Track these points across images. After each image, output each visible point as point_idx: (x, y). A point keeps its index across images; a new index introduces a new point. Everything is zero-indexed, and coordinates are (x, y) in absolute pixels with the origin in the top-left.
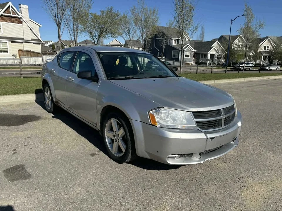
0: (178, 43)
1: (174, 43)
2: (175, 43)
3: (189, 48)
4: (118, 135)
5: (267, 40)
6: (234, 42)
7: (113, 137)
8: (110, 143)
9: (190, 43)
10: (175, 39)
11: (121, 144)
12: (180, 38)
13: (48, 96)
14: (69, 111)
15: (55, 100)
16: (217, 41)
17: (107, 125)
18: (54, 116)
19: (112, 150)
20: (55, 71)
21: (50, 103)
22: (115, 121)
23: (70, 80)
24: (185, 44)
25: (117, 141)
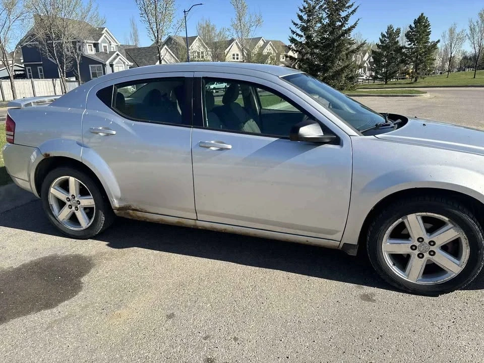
0: (97, 50)
1: (89, 51)
2: (92, 51)
3: (120, 59)
4: (430, 243)
5: (234, 44)
6: (190, 48)
7: (409, 251)
8: (394, 265)
9: (120, 51)
10: (89, 43)
11: (443, 260)
12: (99, 41)
13: (70, 197)
14: (197, 221)
15: (119, 203)
16: (166, 46)
17: (391, 228)
18: (107, 243)
19: (408, 276)
20: (114, 132)
21: (81, 216)
22: (419, 218)
23: (213, 148)
24: (112, 53)
25: (427, 255)
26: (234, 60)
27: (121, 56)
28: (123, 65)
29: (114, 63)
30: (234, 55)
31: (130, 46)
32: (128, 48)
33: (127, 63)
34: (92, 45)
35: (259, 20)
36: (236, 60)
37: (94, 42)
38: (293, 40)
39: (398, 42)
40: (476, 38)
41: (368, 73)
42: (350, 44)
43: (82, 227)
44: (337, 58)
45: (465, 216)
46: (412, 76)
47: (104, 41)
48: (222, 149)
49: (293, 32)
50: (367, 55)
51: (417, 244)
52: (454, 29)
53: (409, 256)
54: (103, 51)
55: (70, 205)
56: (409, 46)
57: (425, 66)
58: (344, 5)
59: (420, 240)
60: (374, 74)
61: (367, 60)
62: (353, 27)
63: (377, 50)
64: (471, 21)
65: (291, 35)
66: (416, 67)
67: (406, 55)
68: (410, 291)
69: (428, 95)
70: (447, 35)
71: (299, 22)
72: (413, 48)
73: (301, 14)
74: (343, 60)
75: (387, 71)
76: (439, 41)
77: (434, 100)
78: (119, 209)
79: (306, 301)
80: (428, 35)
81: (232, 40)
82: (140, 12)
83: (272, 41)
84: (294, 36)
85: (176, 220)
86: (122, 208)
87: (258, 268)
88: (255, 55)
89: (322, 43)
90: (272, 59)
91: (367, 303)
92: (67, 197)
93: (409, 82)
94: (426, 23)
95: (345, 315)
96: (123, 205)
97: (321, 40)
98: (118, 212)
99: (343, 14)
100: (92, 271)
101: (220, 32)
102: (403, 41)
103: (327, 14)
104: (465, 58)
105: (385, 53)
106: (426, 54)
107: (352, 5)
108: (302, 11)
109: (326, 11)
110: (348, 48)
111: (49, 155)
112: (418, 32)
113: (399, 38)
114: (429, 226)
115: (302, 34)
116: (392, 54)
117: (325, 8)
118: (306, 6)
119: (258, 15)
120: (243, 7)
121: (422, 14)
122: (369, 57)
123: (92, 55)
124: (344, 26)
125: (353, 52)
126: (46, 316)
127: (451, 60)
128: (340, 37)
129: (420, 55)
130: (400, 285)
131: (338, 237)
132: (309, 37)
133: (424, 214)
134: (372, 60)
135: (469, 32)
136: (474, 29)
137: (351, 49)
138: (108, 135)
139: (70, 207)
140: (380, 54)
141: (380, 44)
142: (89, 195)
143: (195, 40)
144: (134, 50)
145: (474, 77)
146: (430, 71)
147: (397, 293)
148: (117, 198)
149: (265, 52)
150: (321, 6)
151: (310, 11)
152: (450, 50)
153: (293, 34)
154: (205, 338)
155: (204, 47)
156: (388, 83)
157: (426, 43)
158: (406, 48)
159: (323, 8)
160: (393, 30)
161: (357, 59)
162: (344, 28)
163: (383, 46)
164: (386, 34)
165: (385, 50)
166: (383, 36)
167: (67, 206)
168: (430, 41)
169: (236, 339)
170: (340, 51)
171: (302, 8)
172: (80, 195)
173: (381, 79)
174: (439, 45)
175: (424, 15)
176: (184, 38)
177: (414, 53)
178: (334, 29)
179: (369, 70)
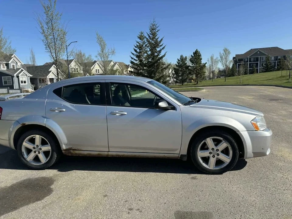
0: (8, 68)
1: (2, 68)
2: (4, 68)
3: (24, 73)
4: (216, 150)
5: (96, 64)
6: (70, 66)
7: (209, 155)
8: (203, 162)
9: (23, 68)
10: (3, 63)
11: (222, 157)
12: (10, 62)
13: (35, 147)
14: (109, 152)
15: (66, 147)
16: (54, 65)
17: (200, 145)
18: (57, 170)
19: (209, 167)
20: (64, 110)
21: (42, 157)
22: (211, 139)
23: (117, 115)
24: (18, 69)
25: (216, 156)
26: (96, 73)
27: (25, 71)
28: (26, 76)
29: (20, 75)
30: (96, 70)
31: (30, 65)
32: (28, 66)
33: (28, 75)
34: (5, 64)
35: (114, 52)
36: (98, 73)
37: (6, 62)
38: (132, 62)
39: (186, 63)
40: (224, 61)
41: (172, 80)
42: (163, 64)
43: (42, 163)
44: (157, 72)
45: (229, 137)
46: (195, 81)
47: (12, 62)
48: (122, 115)
49: (132, 58)
50: (171, 70)
51: (212, 151)
52: (213, 57)
53: (209, 157)
54: (12, 68)
55: (35, 151)
56: (192, 66)
57: (201, 75)
58: (158, 45)
59: (213, 149)
60: (175, 80)
61: (171, 72)
62: (164, 56)
63: (176, 68)
64: (220, 53)
65: (131, 59)
66: (197, 76)
67: (191, 70)
68: (211, 173)
69: (204, 90)
70: (210, 60)
71: (135, 53)
72: (194, 67)
73: (136, 49)
74: (160, 73)
75: (182, 78)
76: (206, 63)
77: (207, 93)
78: (65, 150)
79: (167, 182)
80: (201, 60)
81: (95, 62)
82: (45, 47)
83: (118, 62)
84: (133, 60)
85: (97, 153)
86: (67, 149)
87: (141, 173)
88: (109, 70)
89: (148, 64)
90: (119, 72)
91: (194, 180)
92: (34, 146)
93: (194, 84)
94: (199, 54)
95: (186, 185)
96: (68, 147)
97: (148, 62)
98: (65, 152)
99: (158, 49)
100: (55, 183)
101: (88, 57)
102: (189, 63)
103: (150, 49)
104: (220, 71)
105: (180, 69)
106: (201, 70)
107: (162, 45)
108: (136, 47)
109: (149, 47)
110: (162, 67)
111: (25, 124)
112: (196, 58)
113: (186, 62)
114: (216, 143)
115: (137, 59)
116: (184, 69)
117: (148, 46)
118: (138, 45)
119: (113, 49)
120: (105, 45)
121: (197, 50)
122: (172, 71)
123: (4, 70)
124: (159, 56)
125: (165, 68)
126: (39, 204)
127: (213, 72)
128: (157, 61)
129: (198, 70)
130: (206, 171)
131: (178, 152)
132: (141, 61)
133: (213, 137)
134: (174, 72)
135: (219, 58)
136: (222, 57)
137: (163, 67)
138: (61, 111)
139: (35, 152)
140: (178, 70)
141: (177, 64)
142: (48, 144)
143: (73, 62)
144: (32, 67)
145: (225, 81)
146: (203, 78)
147: (205, 175)
148: (65, 144)
149: (115, 68)
150: (146, 45)
151: (140, 47)
152: (212, 67)
153: (132, 59)
154: (126, 202)
155: (79, 66)
156: (184, 84)
157: (200, 64)
158: (191, 66)
159: (147, 46)
160: (183, 57)
161: (166, 72)
162: (159, 57)
163: (179, 66)
164: (180, 59)
165: (180, 68)
166: (179, 60)
167: (33, 152)
168: (202, 63)
169: (140, 200)
170: (158, 68)
171: (136, 46)
172: (41, 145)
173: (180, 83)
174: (206, 65)
175: (198, 50)
176: (65, 61)
177: (195, 69)
178: (154, 57)
179: (173, 78)
